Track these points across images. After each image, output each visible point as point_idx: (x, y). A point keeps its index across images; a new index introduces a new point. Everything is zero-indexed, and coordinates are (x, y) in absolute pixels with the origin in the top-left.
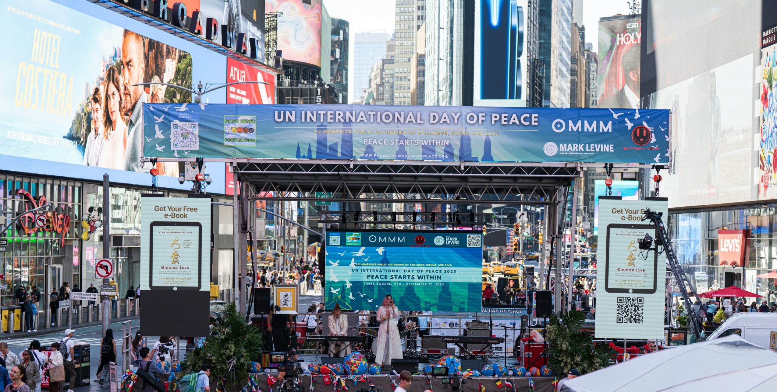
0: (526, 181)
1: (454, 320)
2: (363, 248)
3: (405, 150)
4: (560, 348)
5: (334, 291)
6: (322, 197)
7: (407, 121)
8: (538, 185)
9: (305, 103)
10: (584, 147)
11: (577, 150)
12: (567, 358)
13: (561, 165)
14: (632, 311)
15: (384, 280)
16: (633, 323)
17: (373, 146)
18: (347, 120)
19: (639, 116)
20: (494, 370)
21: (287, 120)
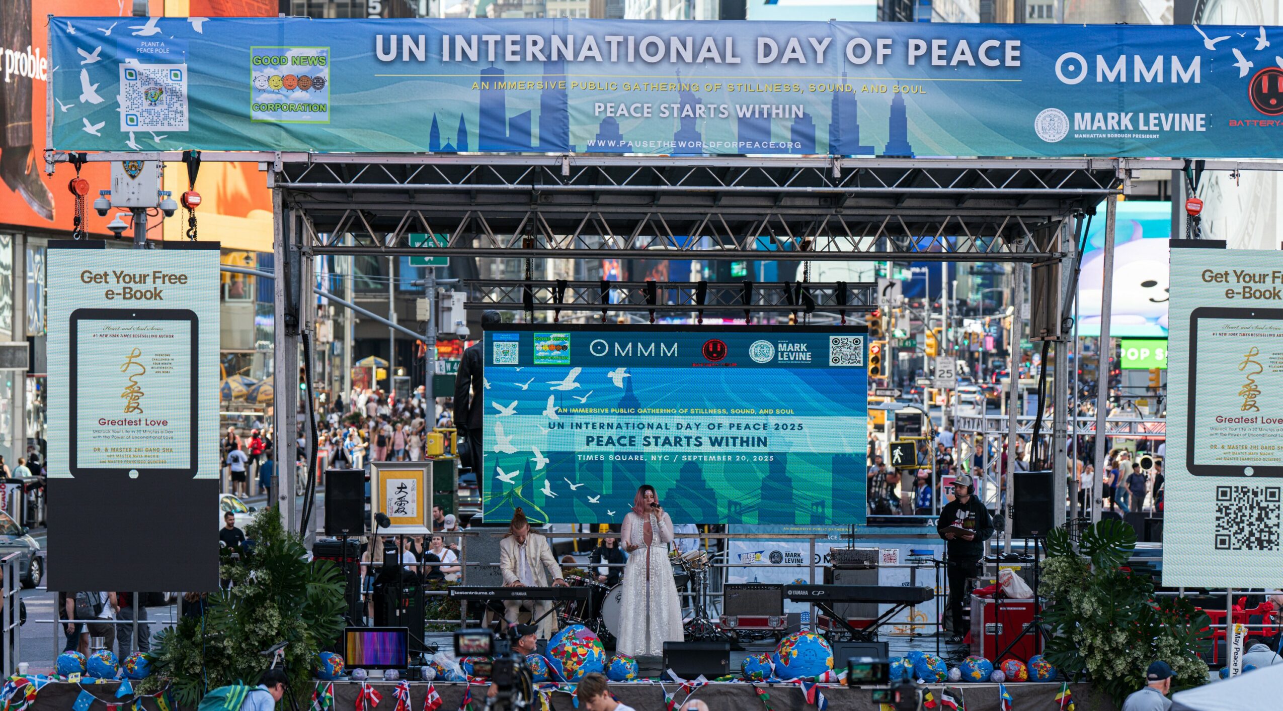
0: (984, 203)
1: (783, 544)
2: (576, 371)
3: (697, 129)
4: (1075, 611)
5: (504, 477)
6: (425, 245)
7: (700, 60)
8: (1013, 213)
9: (339, 16)
10: (1134, 121)
11: (1116, 128)
12: (1095, 636)
13: (1078, 164)
14: (1253, 520)
15: (628, 449)
16: (1256, 550)
17: (618, 121)
18: (554, 57)
19: (1268, 44)
20: (915, 667)
21: (406, 57)
